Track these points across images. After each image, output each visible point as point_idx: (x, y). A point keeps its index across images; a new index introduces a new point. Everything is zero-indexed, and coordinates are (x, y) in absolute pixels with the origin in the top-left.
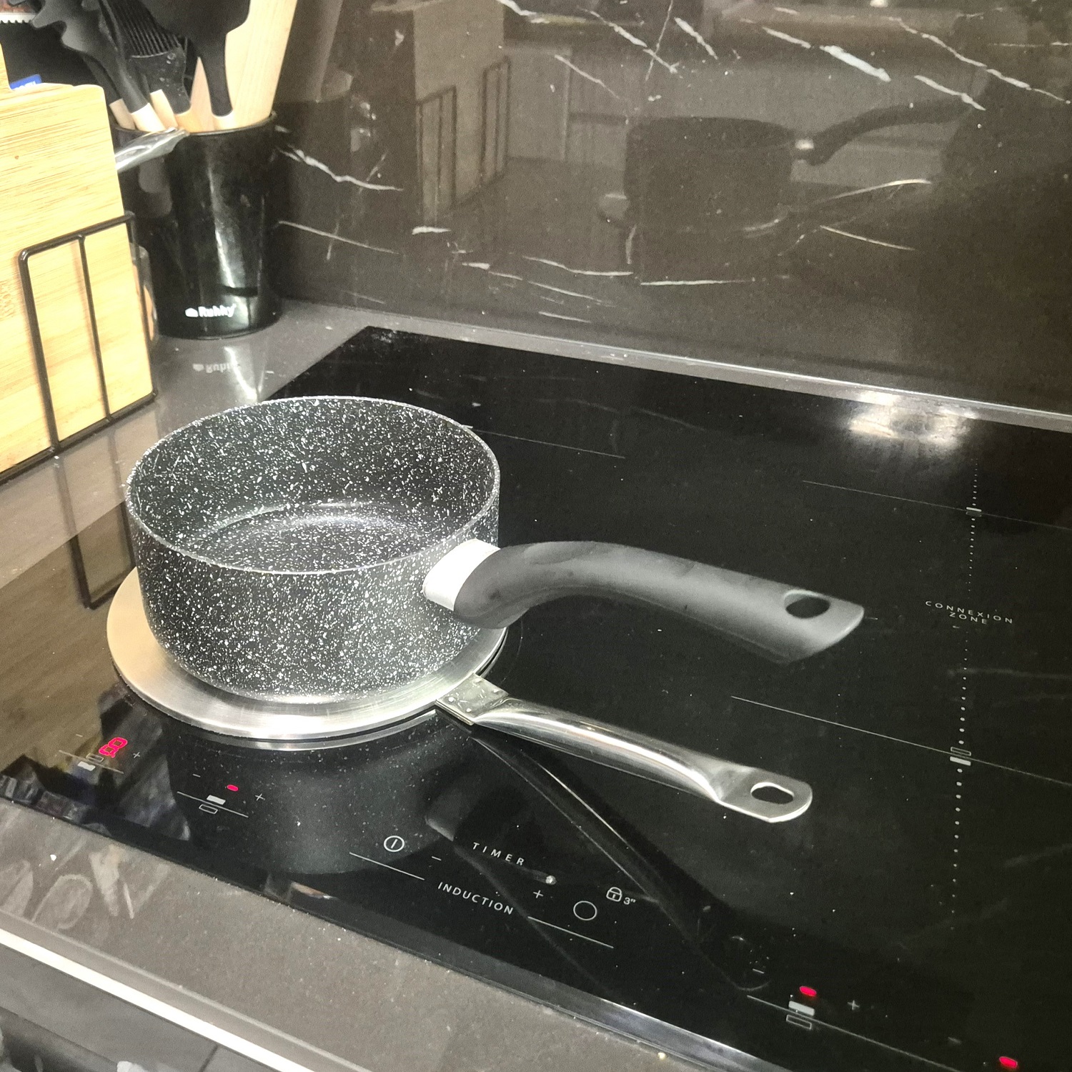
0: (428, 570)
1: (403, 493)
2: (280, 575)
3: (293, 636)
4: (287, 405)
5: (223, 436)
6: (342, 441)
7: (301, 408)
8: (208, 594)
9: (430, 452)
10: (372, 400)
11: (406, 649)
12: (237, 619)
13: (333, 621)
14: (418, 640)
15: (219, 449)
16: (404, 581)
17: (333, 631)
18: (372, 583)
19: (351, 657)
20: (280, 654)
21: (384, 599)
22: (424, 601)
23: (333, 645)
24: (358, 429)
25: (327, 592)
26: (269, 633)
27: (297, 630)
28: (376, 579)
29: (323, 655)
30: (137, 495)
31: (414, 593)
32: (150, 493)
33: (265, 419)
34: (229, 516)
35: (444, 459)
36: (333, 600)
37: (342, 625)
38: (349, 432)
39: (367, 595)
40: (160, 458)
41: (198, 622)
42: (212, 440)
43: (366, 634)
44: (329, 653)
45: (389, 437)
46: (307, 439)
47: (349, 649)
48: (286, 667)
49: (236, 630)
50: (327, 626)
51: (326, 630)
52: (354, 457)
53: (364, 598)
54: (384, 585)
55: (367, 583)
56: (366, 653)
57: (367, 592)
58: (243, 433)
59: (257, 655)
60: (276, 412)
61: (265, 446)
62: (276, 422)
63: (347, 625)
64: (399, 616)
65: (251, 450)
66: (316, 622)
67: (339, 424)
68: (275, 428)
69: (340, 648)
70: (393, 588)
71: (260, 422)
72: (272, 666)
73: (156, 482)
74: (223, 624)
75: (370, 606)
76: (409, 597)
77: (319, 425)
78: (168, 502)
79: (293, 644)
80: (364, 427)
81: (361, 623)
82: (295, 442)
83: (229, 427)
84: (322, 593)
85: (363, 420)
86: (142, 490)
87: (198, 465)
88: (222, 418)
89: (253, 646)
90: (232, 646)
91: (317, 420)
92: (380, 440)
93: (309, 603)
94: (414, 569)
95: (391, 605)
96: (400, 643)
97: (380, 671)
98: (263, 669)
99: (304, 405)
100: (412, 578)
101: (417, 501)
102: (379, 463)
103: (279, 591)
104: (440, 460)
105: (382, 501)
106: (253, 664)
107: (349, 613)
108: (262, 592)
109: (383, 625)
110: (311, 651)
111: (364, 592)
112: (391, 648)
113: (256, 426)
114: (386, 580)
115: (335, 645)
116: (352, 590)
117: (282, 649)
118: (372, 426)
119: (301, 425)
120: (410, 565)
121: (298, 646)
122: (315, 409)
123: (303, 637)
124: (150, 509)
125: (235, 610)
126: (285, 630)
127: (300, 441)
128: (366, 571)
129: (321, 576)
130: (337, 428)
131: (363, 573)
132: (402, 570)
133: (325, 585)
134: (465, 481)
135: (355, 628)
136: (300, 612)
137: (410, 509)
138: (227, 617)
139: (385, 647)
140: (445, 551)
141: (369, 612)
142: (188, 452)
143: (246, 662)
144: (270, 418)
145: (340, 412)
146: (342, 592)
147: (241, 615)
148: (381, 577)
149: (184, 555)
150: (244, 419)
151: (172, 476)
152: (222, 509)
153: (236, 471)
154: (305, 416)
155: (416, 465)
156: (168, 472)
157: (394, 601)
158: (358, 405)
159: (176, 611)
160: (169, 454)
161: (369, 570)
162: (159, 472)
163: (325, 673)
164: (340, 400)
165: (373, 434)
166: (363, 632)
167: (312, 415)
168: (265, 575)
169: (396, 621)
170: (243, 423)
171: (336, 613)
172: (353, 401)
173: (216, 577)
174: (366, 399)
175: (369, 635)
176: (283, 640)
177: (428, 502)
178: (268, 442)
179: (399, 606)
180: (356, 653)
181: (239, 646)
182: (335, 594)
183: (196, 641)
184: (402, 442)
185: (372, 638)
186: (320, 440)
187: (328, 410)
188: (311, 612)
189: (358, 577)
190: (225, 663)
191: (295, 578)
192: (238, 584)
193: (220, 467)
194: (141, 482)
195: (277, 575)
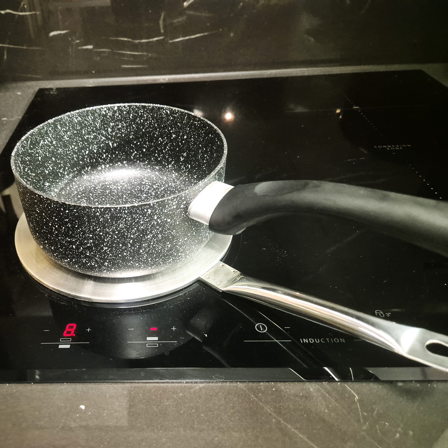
0: (191, 201)
1: (164, 157)
2: (103, 208)
3: (113, 243)
4: (100, 110)
5: (66, 129)
6: (130, 129)
7: (107, 112)
8: (61, 220)
9: (180, 133)
10: (147, 105)
11: (177, 247)
12: (79, 233)
13: (136, 233)
14: (185, 241)
15: (64, 136)
16: (177, 209)
17: (136, 239)
18: (159, 210)
19: (146, 253)
20: (105, 252)
21: (166, 219)
22: (188, 219)
23: (136, 246)
24: (139, 122)
25: (132, 217)
26: (98, 241)
27: (115, 239)
28: (161, 208)
29: (131, 252)
30: (19, 162)
31: (183, 215)
32: (27, 161)
33: (88, 118)
34: (72, 172)
35: (187, 136)
36: (136, 221)
37: (141, 235)
38: (134, 124)
39: (156, 218)
40: (31, 141)
41: (57, 235)
42: (60, 131)
43: (155, 240)
44: (134, 251)
45: (156, 126)
46: (111, 129)
47: (145, 248)
48: (109, 259)
49: (79, 240)
50: (132, 236)
51: (132, 238)
52: (137, 138)
53: (154, 220)
54: (166, 211)
55: (156, 211)
56: (155, 250)
57: (156, 216)
58: (77, 127)
59: (92, 253)
60: (94, 114)
61: (89, 134)
62: (94, 120)
63: (144, 235)
64: (174, 228)
65: (82, 136)
66: (126, 234)
67: (128, 119)
68: (94, 123)
69: (140, 248)
70: (171, 213)
71: (85, 120)
72: (101, 259)
73: (30, 155)
74: (71, 237)
75: (158, 224)
76: (180, 217)
77: (118, 120)
78: (39, 166)
79: (113, 247)
80: (142, 121)
81: (152, 233)
82: (105, 131)
83: (69, 123)
84: (129, 217)
85: (142, 116)
86: (22, 159)
87: (53, 145)
88: (64, 118)
89: (90, 248)
90: (78, 248)
91: (116, 118)
92: (151, 128)
93: (122, 224)
94: (183, 201)
95: (169, 222)
96: (174, 244)
97: (163, 259)
98: (96, 260)
99: (109, 109)
100: (182, 206)
101: (172, 161)
102: (150, 141)
103: (103, 217)
104: (185, 137)
105: (153, 161)
106: (90, 258)
107: (145, 228)
108: (93, 218)
109: (165, 234)
110: (123, 250)
111: (154, 216)
112: (169, 246)
113: (83, 122)
114: (167, 208)
115: (137, 247)
116: (147, 215)
117: (106, 250)
118: (146, 120)
119: (108, 121)
120: (181, 198)
121: (116, 248)
122: (115, 112)
123: (118, 243)
124: (28, 170)
125: (78, 228)
126: (108, 239)
127: (107, 130)
128: (155, 204)
129: (128, 207)
130: (128, 122)
131: (153, 204)
132: (177, 202)
133: (131, 213)
134: (200, 148)
135: (149, 236)
136: (116, 229)
137: (168, 165)
138: (73, 233)
139: (166, 246)
140: (201, 189)
141: (157, 227)
142: (47, 138)
143: (86, 257)
144: (91, 117)
145: (129, 113)
146: (141, 216)
147: (81, 231)
148: (164, 206)
149: (45, 197)
150: (77, 118)
151: (39, 152)
152: (68, 169)
153: (74, 148)
154: (110, 116)
155: (171, 141)
156: (37, 149)
157: (171, 220)
158: (138, 108)
159: (44, 229)
160: (36, 139)
161: (157, 203)
162: (31, 149)
163: (132, 262)
164: (128, 106)
165: (147, 125)
166: (153, 239)
167: (113, 115)
168: (94, 208)
169: (172, 231)
170: (76, 121)
171: (138, 228)
172: (136, 106)
173: (65, 210)
174: (143, 104)
175: (157, 240)
176: (107, 245)
177: (178, 161)
178: (90, 131)
179: (174, 223)
180: (149, 250)
181: (81, 248)
182: (137, 218)
183: (57, 245)
184: (163, 128)
185: (159, 241)
186: (119, 129)
187: (122, 112)
188: (123, 229)
189: (150, 207)
190: (74, 258)
191: (112, 209)
192: (78, 213)
193: (65, 146)
194: (21, 155)
195: (102, 208)
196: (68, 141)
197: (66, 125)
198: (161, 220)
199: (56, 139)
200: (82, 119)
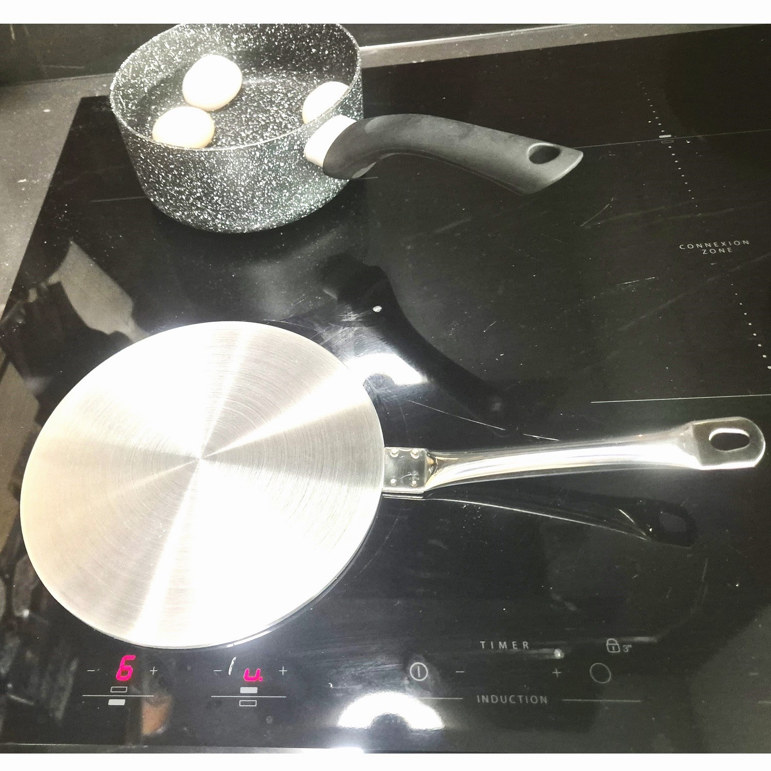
0: (306, 141)
2: (207, 151)
3: (223, 191)
5: (176, 47)
6: (259, 42)
8: (167, 166)
11: (297, 195)
12: (187, 182)
13: (246, 180)
14: (306, 188)
15: (174, 57)
16: (290, 150)
17: (247, 186)
18: (268, 152)
19: (261, 203)
20: (216, 203)
21: (278, 163)
22: (306, 162)
23: (249, 195)
25: (239, 161)
26: (207, 189)
27: (225, 187)
28: (270, 150)
29: (244, 202)
30: (120, 97)
31: (298, 157)
32: (130, 94)
33: (204, 30)
35: (329, 52)
36: (244, 166)
37: (253, 182)
38: (263, 35)
40: (133, 68)
41: (165, 185)
42: (168, 52)
44: (247, 201)
45: (291, 37)
46: (235, 43)
47: (260, 198)
48: (222, 211)
49: (187, 189)
50: (243, 183)
51: (243, 186)
53: (265, 164)
54: (277, 154)
55: (265, 153)
56: (271, 200)
57: (265, 159)
58: (189, 43)
59: (203, 204)
61: (206, 51)
63: (256, 183)
64: (290, 173)
66: (236, 181)
69: (253, 197)
70: (283, 155)
72: (213, 210)
73: (133, 86)
74: (179, 185)
75: (270, 169)
76: (295, 161)
79: (223, 196)
80: (273, 30)
81: (265, 180)
82: (227, 46)
83: (179, 39)
84: (236, 161)
87: (162, 70)
89: (199, 198)
90: (188, 199)
91: (240, 28)
92: (285, 40)
93: (229, 169)
94: (296, 141)
95: (283, 167)
96: (293, 192)
97: (282, 210)
98: (209, 213)
100: (296, 147)
103: (208, 162)
106: (202, 210)
107: (256, 174)
108: (199, 164)
109: (280, 180)
110: (235, 200)
112: (287, 195)
113: (198, 37)
114: (278, 150)
116: (256, 159)
117: (217, 200)
119: (229, 32)
120: (293, 138)
121: (227, 197)
123: (229, 192)
124: (132, 106)
125: (184, 176)
126: (217, 188)
128: (263, 145)
129: (234, 150)
132: (288, 142)
133: (238, 157)
135: (261, 183)
136: (224, 175)
138: (181, 181)
139: (283, 195)
141: (269, 173)
142: (153, 61)
143: (198, 209)
144: (207, 29)
146: (249, 160)
147: (189, 179)
148: (274, 148)
149: (147, 141)
150: (189, 32)
151: (145, 81)
155: (311, 57)
156: (141, 78)
157: (285, 164)
159: (151, 178)
160: (139, 64)
162: (134, 78)
163: (246, 214)
165: (280, 36)
166: (267, 186)
168: (198, 152)
169: (288, 177)
170: (188, 35)
171: (248, 175)
173: (169, 154)
175: (271, 188)
176: (217, 194)
178: (207, 48)
179: (289, 167)
180: (264, 200)
181: (191, 199)
182: (245, 162)
183: (166, 196)
185: (274, 189)
186: (244, 43)
188: (231, 175)
189: (258, 149)
196: (179, 63)
197: (175, 41)
198: (273, 164)
199: (164, 61)
200: (196, 32)
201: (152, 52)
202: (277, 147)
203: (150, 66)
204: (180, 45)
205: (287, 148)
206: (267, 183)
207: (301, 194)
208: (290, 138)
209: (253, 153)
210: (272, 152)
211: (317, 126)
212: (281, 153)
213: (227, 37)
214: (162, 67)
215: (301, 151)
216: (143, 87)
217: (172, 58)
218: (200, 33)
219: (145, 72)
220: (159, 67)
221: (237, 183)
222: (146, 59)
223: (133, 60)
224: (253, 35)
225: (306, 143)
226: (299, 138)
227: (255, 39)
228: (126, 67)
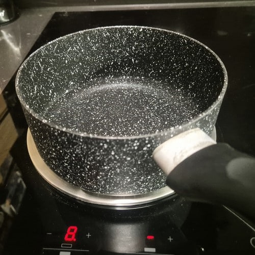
1: (176, 81)
2: (60, 130)
3: (72, 162)
4: (127, 29)
5: (95, 41)
6: (151, 51)
7: (133, 32)
9: (192, 63)
10: (168, 31)
13: (92, 161)
16: (139, 150)
17: (93, 166)
18: (116, 147)
20: (66, 167)
22: (152, 161)
24: (159, 46)
25: (87, 146)
26: (60, 156)
28: (119, 145)
29: (88, 175)
31: (146, 156)
33: (116, 35)
34: (97, 77)
38: (155, 47)
40: (58, 47)
42: (89, 42)
43: (113, 172)
44: (91, 175)
45: (173, 52)
46: (135, 47)
47: (103, 176)
48: (70, 174)
51: (89, 165)
52: (156, 60)
53: (111, 155)
54: (125, 150)
55: (113, 147)
58: (105, 41)
59: (57, 163)
60: (122, 32)
62: (121, 37)
63: (100, 165)
65: (109, 49)
67: (150, 42)
68: (121, 40)
72: (64, 171)
73: (55, 58)
74: (41, 143)
76: (142, 158)
78: (65, 68)
79: (72, 165)
80: (162, 45)
81: (109, 166)
82: (130, 48)
83: (98, 36)
91: (140, 39)
99: (135, 30)
100: (145, 149)
103: (61, 138)
104: (196, 68)
105: (165, 82)
106: (56, 166)
107: (102, 160)
108: (53, 136)
111: (111, 151)
112: (129, 180)
113: (111, 38)
115: (95, 173)
116: (103, 149)
118: (166, 45)
119: (133, 40)
120: (144, 141)
121: (75, 167)
122: (140, 33)
123: (76, 164)
125: (44, 139)
126: (67, 158)
129: (83, 137)
131: (110, 141)
132: (138, 144)
134: (207, 82)
135: (106, 168)
136: (74, 152)
141: (115, 162)
142: (76, 45)
143: (53, 164)
144: (119, 35)
145: (152, 36)
146: (96, 148)
147: (46, 143)
148: (123, 145)
150: (106, 33)
151: (67, 56)
152: (94, 74)
153: (101, 58)
154: (135, 36)
155: (184, 68)
156: (64, 54)
157: (132, 159)
158: (161, 33)
160: (64, 45)
162: (57, 53)
164: (152, 30)
165: (166, 50)
167: (138, 36)
171: (94, 158)
172: (159, 30)
173: (33, 120)
174: (165, 30)
176: (67, 162)
177: (186, 88)
178: (117, 47)
179: (135, 162)
182: (93, 149)
184: (179, 56)
185: (117, 174)
186: (141, 49)
187: (147, 34)
188: (79, 154)
191: (68, 134)
193: (93, 55)
196: (95, 51)
197: (95, 37)
198: (120, 157)
199: (84, 48)
200: (110, 35)
201: (76, 40)
202: (126, 146)
203: (73, 48)
204: (98, 40)
205: (136, 148)
206: (111, 169)
207: (143, 182)
208: (140, 141)
209: (101, 144)
210: (120, 148)
211: (172, 136)
212: (130, 150)
213: (131, 42)
214: (82, 51)
215: (150, 152)
216: (65, 60)
217: (91, 47)
218: (113, 36)
219: (68, 51)
220: (80, 50)
221: (84, 161)
222: (71, 43)
223: (60, 41)
224: (148, 45)
225: (157, 147)
226: (150, 142)
227: (148, 48)
228: (52, 44)
